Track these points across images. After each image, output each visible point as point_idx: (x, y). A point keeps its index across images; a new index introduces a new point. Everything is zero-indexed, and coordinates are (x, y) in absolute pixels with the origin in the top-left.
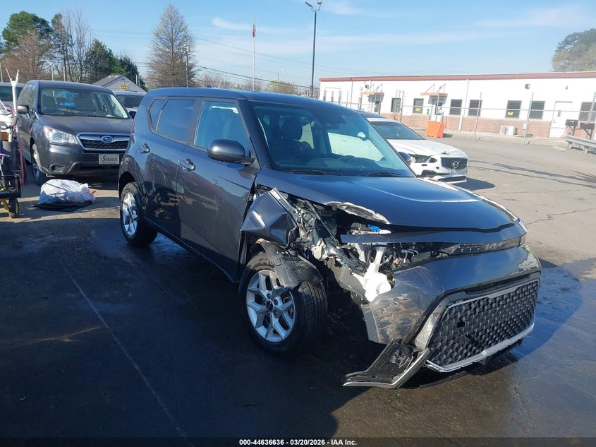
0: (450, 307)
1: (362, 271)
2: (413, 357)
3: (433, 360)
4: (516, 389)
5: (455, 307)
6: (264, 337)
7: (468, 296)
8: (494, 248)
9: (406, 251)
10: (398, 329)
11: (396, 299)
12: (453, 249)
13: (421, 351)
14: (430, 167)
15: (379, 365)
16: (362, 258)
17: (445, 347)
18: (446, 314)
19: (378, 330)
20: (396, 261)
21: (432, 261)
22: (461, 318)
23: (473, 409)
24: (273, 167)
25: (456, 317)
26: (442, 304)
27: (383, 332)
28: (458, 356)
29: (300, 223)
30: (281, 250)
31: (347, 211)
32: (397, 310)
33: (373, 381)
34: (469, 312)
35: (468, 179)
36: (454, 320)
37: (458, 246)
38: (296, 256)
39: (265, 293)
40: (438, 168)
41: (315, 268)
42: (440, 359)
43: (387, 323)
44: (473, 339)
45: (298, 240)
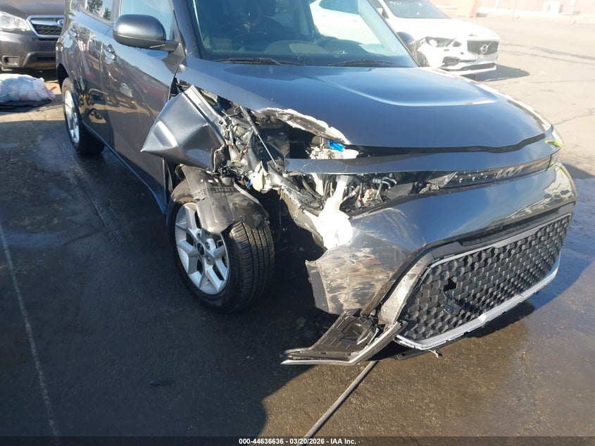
0: (433, 266)
1: (317, 208)
2: (377, 330)
3: (405, 334)
4: (522, 358)
5: (442, 264)
6: (198, 285)
7: (462, 248)
8: (510, 175)
9: (379, 181)
10: (355, 296)
11: (354, 256)
12: (446, 179)
13: (388, 323)
14: (453, 52)
15: (329, 341)
16: (320, 189)
17: (425, 317)
18: (428, 275)
19: (328, 296)
20: (367, 193)
21: (414, 198)
22: (450, 280)
23: (458, 391)
24: (201, 53)
25: (442, 278)
26: (423, 262)
27: (335, 299)
28: (443, 326)
29: (228, 139)
30: (208, 177)
31: (290, 123)
32: (356, 270)
33: (323, 358)
34: (463, 270)
35: (499, 67)
36: (440, 282)
37: (454, 175)
38: (232, 185)
39: (195, 232)
40: (462, 53)
41: (258, 202)
42: (416, 332)
43: (340, 288)
44: (468, 304)
45: (229, 164)
